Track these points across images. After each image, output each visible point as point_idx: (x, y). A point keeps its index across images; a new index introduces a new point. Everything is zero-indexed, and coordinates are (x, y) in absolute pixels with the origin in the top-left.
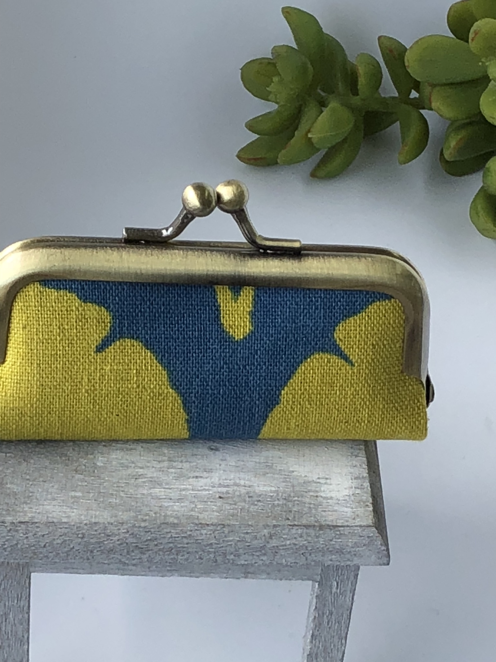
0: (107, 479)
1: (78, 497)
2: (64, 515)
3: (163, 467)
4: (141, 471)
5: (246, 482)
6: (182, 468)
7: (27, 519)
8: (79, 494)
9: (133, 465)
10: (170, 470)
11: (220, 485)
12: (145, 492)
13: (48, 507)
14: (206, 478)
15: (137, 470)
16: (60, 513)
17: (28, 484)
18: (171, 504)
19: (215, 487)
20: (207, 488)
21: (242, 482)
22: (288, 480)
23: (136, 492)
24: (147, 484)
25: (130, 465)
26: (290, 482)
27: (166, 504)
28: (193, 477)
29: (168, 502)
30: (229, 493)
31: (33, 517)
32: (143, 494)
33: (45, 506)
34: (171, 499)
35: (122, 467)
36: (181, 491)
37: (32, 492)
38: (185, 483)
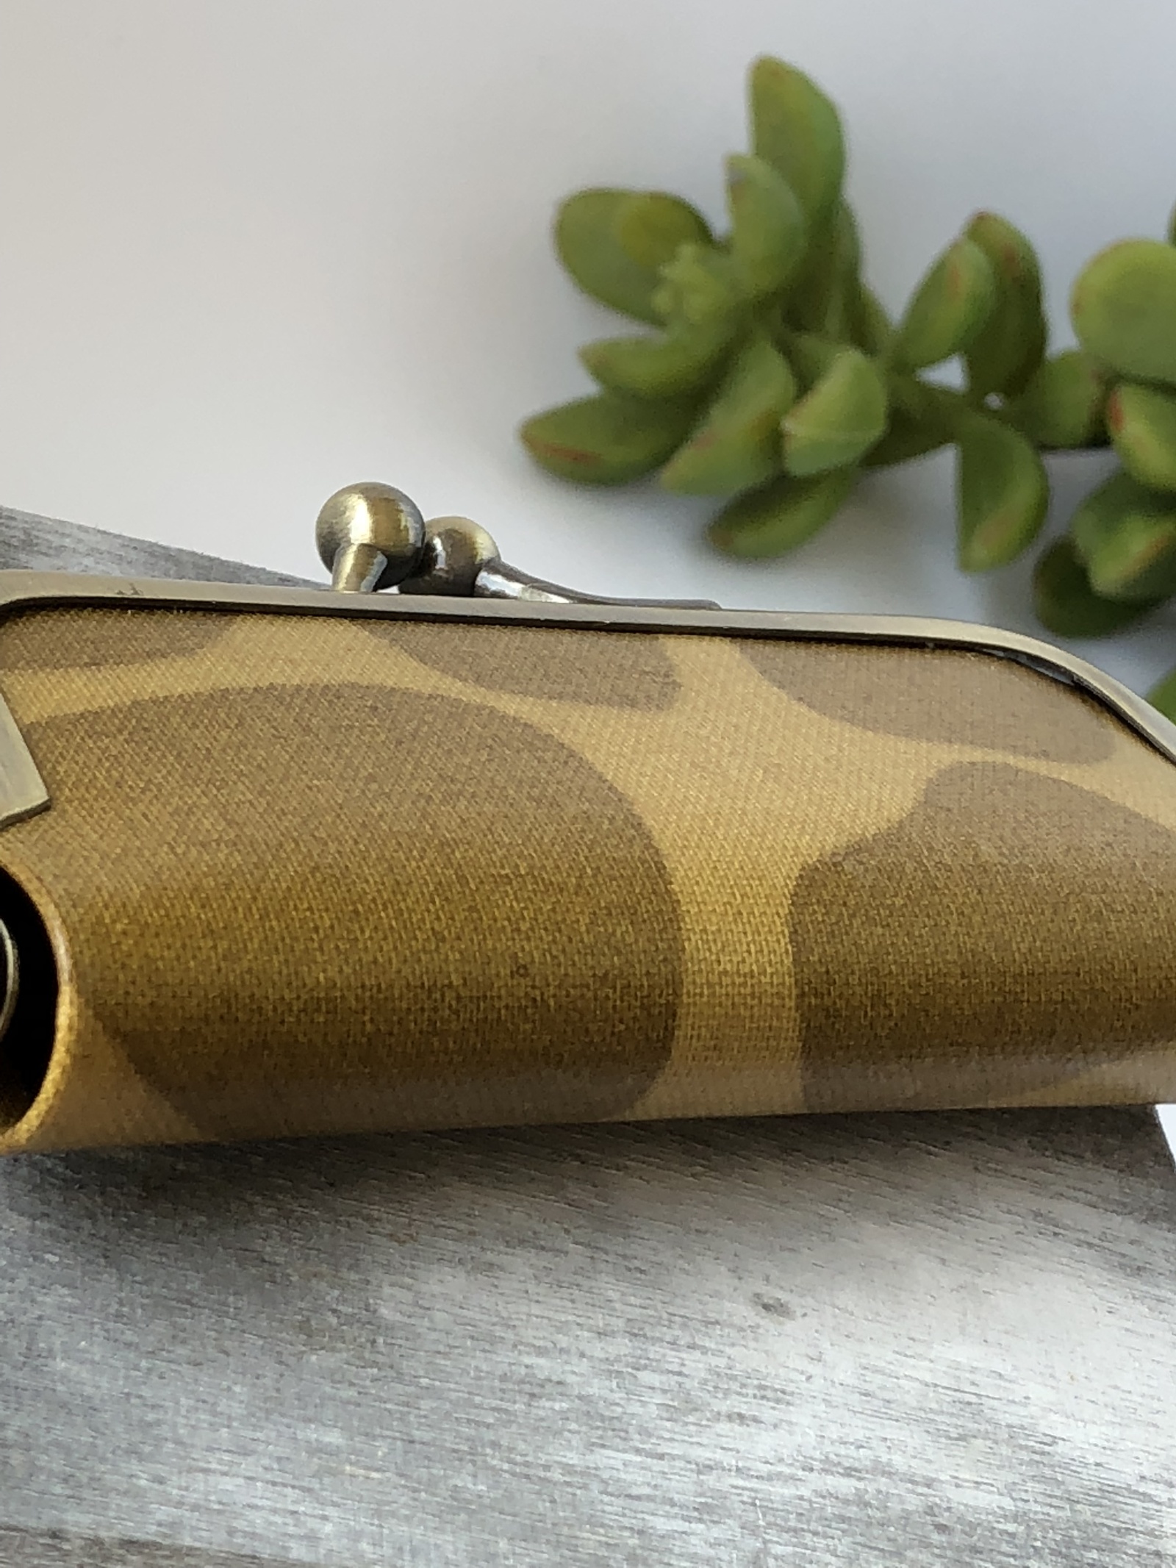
0: (424, 1381)
1: (333, 1452)
2: (291, 1530)
3: (618, 1359)
4: (544, 1367)
5: (914, 1463)
6: (680, 1374)
7: (148, 1532)
8: (334, 1438)
9: (510, 1335)
10: (645, 1377)
11: (829, 1467)
12: (573, 1458)
13: (228, 1484)
14: (775, 1426)
15: (527, 1360)
16: (278, 1519)
17: (136, 1368)
18: (679, 1525)
19: (812, 1470)
20: (787, 1470)
21: (899, 1461)
22: (1048, 1472)
23: (543, 1459)
24: (573, 1426)
25: (499, 1332)
26: (1060, 1483)
27: (661, 1525)
28: (730, 1417)
29: (667, 1516)
30: (867, 1504)
31: (175, 1525)
32: (568, 1469)
33: (212, 1478)
34: (673, 1504)
35: (472, 1338)
36: (699, 1472)
37: (153, 1407)
38: (705, 1441)
